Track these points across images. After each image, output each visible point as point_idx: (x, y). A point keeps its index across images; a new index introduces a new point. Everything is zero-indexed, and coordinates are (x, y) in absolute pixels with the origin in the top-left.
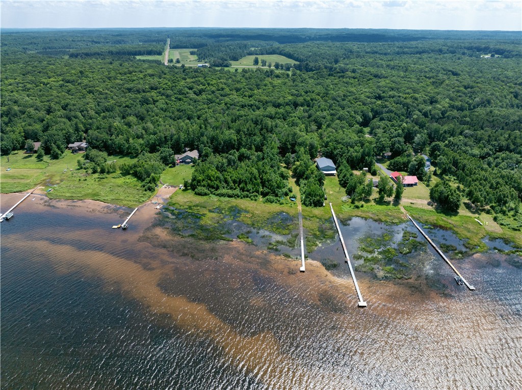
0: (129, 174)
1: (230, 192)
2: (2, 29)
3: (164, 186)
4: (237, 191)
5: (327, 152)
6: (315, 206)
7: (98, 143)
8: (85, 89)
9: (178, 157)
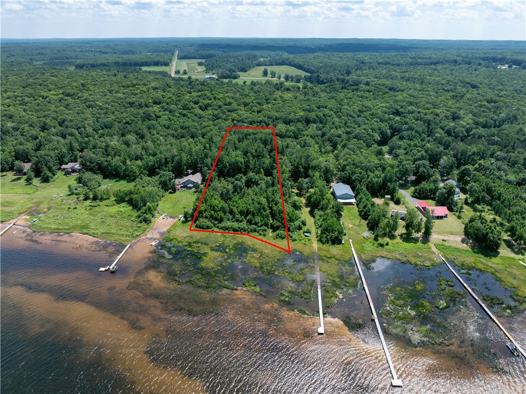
0: (124, 201)
1: (236, 225)
2: (2, 40)
3: (161, 217)
4: (244, 225)
5: (344, 177)
6: (333, 243)
7: (92, 165)
8: (84, 103)
9: (178, 182)
